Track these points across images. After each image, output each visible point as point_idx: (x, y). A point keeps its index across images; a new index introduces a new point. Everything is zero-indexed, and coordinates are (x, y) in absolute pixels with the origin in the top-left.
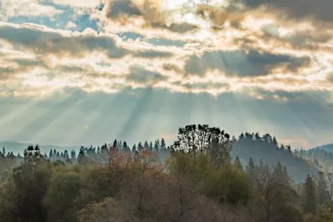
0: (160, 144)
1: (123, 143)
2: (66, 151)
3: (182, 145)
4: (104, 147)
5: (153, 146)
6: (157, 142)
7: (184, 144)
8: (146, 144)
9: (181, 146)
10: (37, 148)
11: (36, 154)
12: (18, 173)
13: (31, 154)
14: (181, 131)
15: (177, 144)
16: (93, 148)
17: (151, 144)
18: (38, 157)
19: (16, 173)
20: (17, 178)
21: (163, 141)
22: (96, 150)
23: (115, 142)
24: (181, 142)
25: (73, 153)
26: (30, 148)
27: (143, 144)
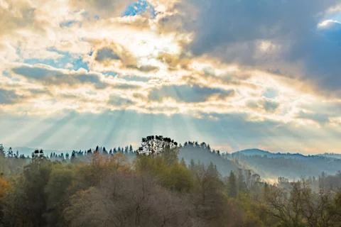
0: (129, 149)
2: (62, 154)
3: (144, 150)
4: (90, 151)
6: (127, 148)
8: (119, 149)
10: (41, 152)
11: (41, 156)
12: (28, 170)
13: (37, 156)
14: (144, 140)
15: (141, 149)
16: (82, 152)
17: (123, 149)
18: (42, 158)
19: (26, 169)
20: (27, 173)
21: (131, 147)
22: (84, 153)
23: (97, 148)
24: (144, 148)
25: (67, 155)
26: (37, 152)
27: (117, 149)
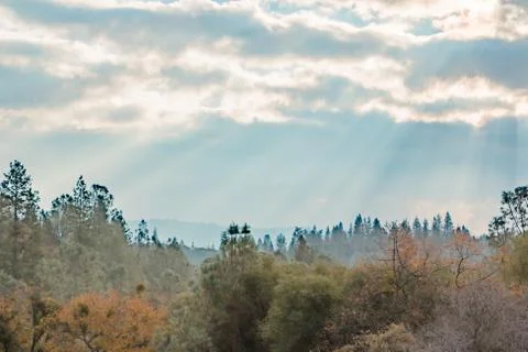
0: (443, 223)
1: (373, 221)
2: (267, 236)
3: (509, 224)
4: (338, 229)
5: (430, 227)
6: (437, 221)
7: (512, 222)
8: (417, 223)
9: (506, 226)
10: (246, 230)
11: (245, 241)
12: (212, 278)
13: (234, 241)
14: (506, 198)
15: (499, 222)
16: (318, 230)
17: (426, 224)
18: (247, 246)
19: (207, 276)
21: (448, 218)
22: (324, 234)
23: (359, 219)
24: (507, 219)
25: (281, 240)
26: (234, 230)
27: (411, 224)
